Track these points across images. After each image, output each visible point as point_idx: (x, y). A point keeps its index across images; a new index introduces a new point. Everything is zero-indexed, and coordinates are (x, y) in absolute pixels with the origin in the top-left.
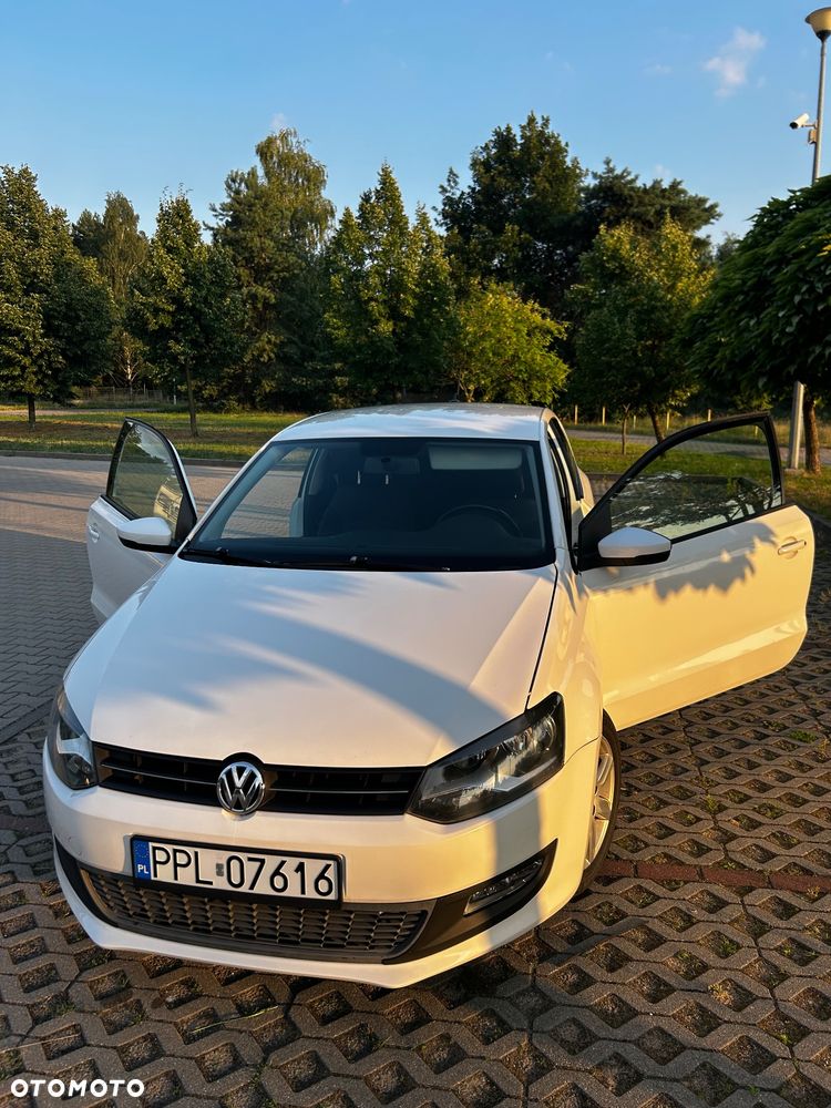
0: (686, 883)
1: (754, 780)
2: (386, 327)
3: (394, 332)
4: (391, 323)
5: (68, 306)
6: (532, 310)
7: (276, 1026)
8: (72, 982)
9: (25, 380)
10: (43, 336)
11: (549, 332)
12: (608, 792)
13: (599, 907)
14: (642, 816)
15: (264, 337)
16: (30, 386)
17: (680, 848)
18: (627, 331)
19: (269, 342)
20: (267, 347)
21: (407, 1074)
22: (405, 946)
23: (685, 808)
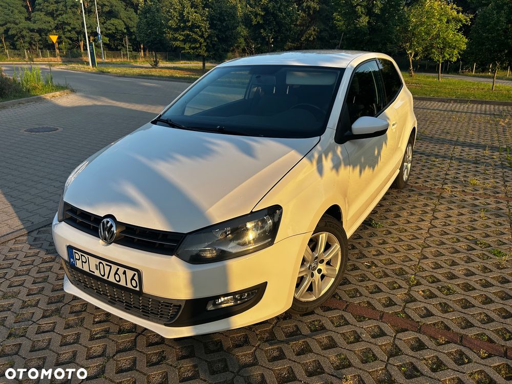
0: (369, 319)
1: (450, 272)
2: (364, 20)
3: (368, 22)
4: (368, 17)
5: (220, 14)
6: (452, 9)
7: (128, 342)
8: (66, 304)
9: (201, 49)
10: (209, 28)
11: (460, 21)
12: (337, 264)
13: (313, 321)
14: (369, 280)
15: (312, 28)
16: (203, 52)
17: (379, 301)
18: (501, 19)
19: (314, 30)
20: (313, 33)
21: (167, 379)
22: (173, 320)
23: (396, 280)
